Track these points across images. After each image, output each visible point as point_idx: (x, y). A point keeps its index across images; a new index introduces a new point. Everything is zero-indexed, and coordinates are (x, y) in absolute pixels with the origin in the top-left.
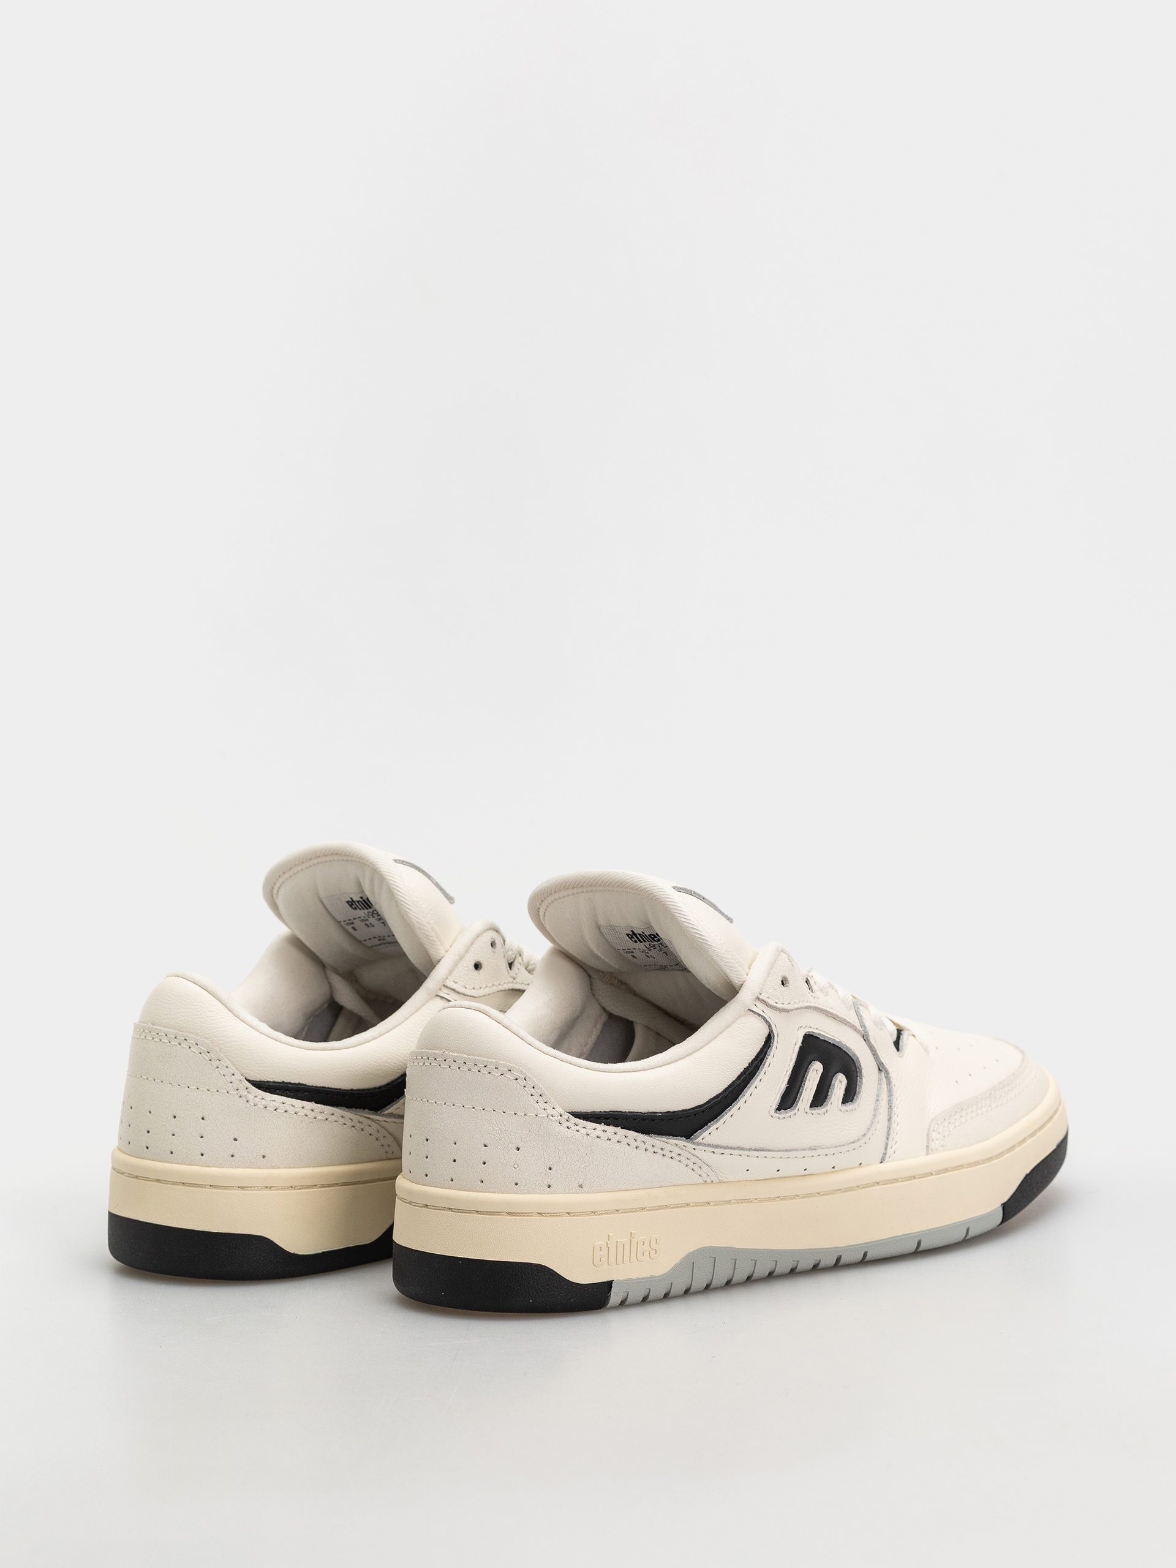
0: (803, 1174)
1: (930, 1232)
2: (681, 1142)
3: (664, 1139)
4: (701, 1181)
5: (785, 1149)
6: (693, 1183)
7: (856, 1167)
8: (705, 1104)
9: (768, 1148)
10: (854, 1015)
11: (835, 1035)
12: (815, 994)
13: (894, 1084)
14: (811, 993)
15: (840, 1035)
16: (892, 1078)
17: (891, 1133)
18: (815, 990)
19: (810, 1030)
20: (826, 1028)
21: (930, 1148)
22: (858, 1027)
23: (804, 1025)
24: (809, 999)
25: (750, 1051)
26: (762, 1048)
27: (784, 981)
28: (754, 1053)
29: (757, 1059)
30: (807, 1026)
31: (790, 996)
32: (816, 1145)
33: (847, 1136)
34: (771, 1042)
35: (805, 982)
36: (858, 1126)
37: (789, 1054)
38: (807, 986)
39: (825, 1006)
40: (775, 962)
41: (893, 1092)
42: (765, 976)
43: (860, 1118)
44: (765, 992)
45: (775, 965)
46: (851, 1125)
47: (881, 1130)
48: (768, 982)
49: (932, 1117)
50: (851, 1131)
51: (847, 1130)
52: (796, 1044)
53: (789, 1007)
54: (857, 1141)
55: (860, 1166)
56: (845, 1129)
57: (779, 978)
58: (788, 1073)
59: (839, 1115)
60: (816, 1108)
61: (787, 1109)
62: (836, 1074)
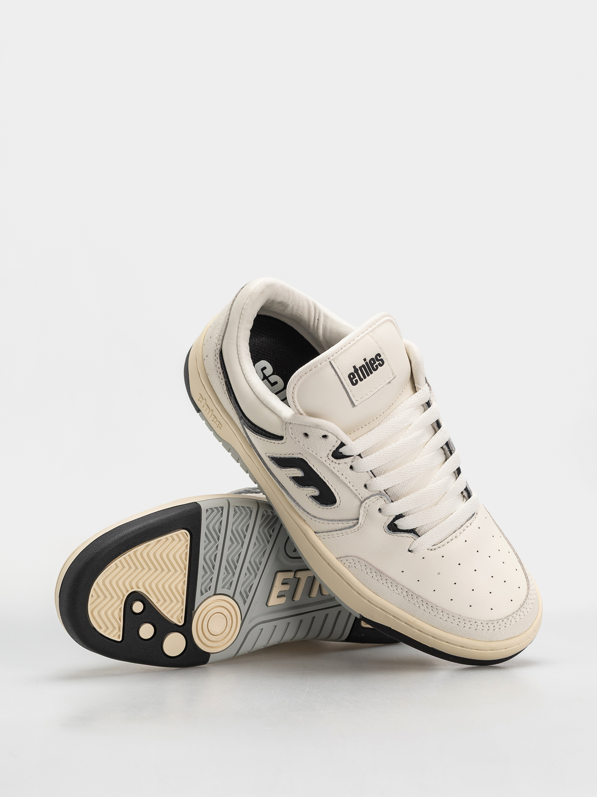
8: (247, 417)
10: (365, 493)
11: (328, 480)
12: (335, 460)
13: (358, 529)
14: (329, 456)
15: (333, 483)
16: (360, 527)
17: (329, 533)
18: (342, 461)
19: (308, 462)
20: (324, 473)
21: (341, 559)
22: (359, 497)
23: (303, 455)
24: (320, 455)
25: (272, 429)
26: (277, 435)
27: (306, 435)
28: (272, 432)
29: (272, 435)
30: (306, 458)
31: (303, 441)
32: (287, 489)
33: (304, 506)
34: (281, 440)
35: (330, 451)
36: (314, 511)
37: (286, 452)
38: (331, 453)
39: (334, 468)
40: (310, 426)
41: (352, 529)
42: (298, 423)
43: (319, 511)
44: (292, 426)
45: (308, 427)
46: (310, 507)
47: (327, 527)
48: (297, 426)
49: (360, 557)
50: (308, 508)
51: (306, 505)
52: (293, 454)
53: (298, 443)
54: (308, 513)
55: (304, 520)
56: (305, 503)
57: (304, 431)
58: (281, 455)
59: (306, 497)
60: (294, 481)
61: (277, 464)
62: (315, 487)
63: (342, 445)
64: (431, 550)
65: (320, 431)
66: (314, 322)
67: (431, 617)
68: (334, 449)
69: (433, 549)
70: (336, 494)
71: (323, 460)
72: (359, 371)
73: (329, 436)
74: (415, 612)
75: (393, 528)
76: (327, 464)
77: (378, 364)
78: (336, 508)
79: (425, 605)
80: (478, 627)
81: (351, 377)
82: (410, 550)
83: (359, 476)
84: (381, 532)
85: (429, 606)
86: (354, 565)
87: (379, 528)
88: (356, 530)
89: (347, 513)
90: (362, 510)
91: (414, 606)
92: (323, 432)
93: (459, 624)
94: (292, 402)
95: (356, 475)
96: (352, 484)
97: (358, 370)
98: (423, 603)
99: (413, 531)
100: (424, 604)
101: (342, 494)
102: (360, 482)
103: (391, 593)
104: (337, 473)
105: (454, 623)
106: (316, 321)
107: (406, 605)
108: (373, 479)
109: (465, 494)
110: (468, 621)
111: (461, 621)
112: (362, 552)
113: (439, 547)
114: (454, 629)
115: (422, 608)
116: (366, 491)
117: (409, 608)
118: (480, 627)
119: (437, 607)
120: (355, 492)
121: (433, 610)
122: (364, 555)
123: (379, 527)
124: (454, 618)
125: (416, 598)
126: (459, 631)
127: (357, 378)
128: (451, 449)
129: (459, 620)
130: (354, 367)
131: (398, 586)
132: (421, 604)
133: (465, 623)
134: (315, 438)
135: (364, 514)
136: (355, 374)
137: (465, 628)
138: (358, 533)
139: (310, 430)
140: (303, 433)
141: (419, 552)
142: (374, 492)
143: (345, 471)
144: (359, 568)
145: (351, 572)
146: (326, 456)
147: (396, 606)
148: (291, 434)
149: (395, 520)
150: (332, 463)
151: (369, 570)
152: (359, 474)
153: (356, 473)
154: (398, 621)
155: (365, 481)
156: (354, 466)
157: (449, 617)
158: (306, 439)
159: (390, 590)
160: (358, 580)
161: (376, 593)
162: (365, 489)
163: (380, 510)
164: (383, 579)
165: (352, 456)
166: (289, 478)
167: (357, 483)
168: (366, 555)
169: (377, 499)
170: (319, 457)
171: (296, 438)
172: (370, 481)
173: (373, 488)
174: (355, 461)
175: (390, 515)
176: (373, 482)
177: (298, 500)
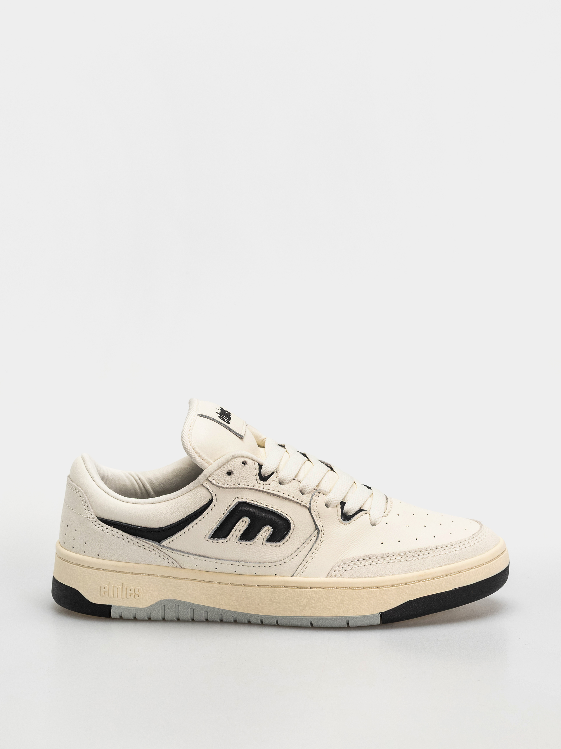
0: (234, 573)
1: (318, 618)
2: (155, 544)
3: (144, 540)
4: (169, 565)
5: (219, 558)
6: (164, 565)
7: (273, 576)
8: (165, 527)
9: (207, 556)
11: (271, 506)
12: (265, 483)
13: (322, 537)
14: (258, 481)
16: (323, 534)
17: (304, 562)
18: (270, 481)
21: (330, 574)
22: (303, 504)
23: (239, 497)
24: (252, 484)
25: (197, 505)
26: (204, 505)
27: (229, 473)
28: (199, 506)
29: (200, 510)
30: (242, 498)
31: (231, 481)
32: (242, 560)
33: (267, 559)
34: (212, 503)
35: (256, 475)
36: (278, 555)
37: (223, 511)
38: (258, 477)
39: (269, 490)
40: (227, 462)
41: (318, 541)
42: (216, 468)
43: (282, 551)
44: (213, 476)
45: (226, 464)
46: (272, 554)
47: (298, 560)
48: (217, 472)
49: (343, 559)
50: (271, 557)
51: (268, 556)
52: (230, 506)
53: (228, 486)
54: (274, 562)
55: (275, 575)
56: (266, 555)
57: (226, 471)
58: (220, 520)
59: (263, 547)
60: (244, 541)
61: (220, 538)
62: (265, 526)
63: (260, 466)
64: (387, 516)
65: (238, 460)
66: (138, 483)
67: (432, 559)
68: (257, 472)
69: (388, 513)
71: (256, 487)
73: (247, 461)
74: (418, 566)
75: (346, 517)
76: (261, 490)
78: (294, 533)
79: (421, 554)
82: (373, 523)
83: (291, 486)
84: (340, 527)
85: (424, 551)
86: (343, 570)
87: (336, 523)
88: (322, 539)
89: (304, 530)
90: (314, 515)
91: (414, 561)
92: (240, 459)
93: (456, 549)
95: (288, 487)
96: (291, 496)
98: (418, 553)
99: (361, 510)
101: (290, 512)
102: (296, 490)
103: (388, 566)
105: (452, 552)
106: (139, 481)
107: (407, 566)
108: (301, 482)
112: (341, 554)
114: (456, 556)
115: (420, 557)
117: (412, 566)
119: (430, 548)
120: (297, 501)
121: (429, 552)
125: (409, 554)
126: (460, 556)
129: (454, 546)
131: (389, 555)
132: (417, 555)
133: (459, 546)
134: (237, 469)
135: (318, 518)
137: (462, 549)
138: (325, 541)
139: (230, 465)
140: (226, 473)
141: (380, 522)
142: (311, 493)
143: (278, 487)
144: (349, 568)
145: (346, 577)
146: (256, 482)
147: (401, 573)
148: (218, 485)
149: (342, 508)
150: (265, 486)
151: (358, 563)
152: (290, 484)
153: (287, 485)
154: (412, 585)
155: (299, 488)
156: (282, 480)
157: (445, 549)
158: (232, 477)
159: (386, 564)
160: (357, 577)
161: (378, 576)
162: (303, 495)
163: (327, 506)
164: (373, 560)
165: (273, 473)
166: (239, 542)
167: (294, 493)
168: (345, 554)
169: (317, 496)
170: (252, 487)
171: (223, 483)
172: (301, 485)
173: (308, 490)
174: (280, 476)
175: (336, 504)
176: (305, 485)
177: (258, 558)
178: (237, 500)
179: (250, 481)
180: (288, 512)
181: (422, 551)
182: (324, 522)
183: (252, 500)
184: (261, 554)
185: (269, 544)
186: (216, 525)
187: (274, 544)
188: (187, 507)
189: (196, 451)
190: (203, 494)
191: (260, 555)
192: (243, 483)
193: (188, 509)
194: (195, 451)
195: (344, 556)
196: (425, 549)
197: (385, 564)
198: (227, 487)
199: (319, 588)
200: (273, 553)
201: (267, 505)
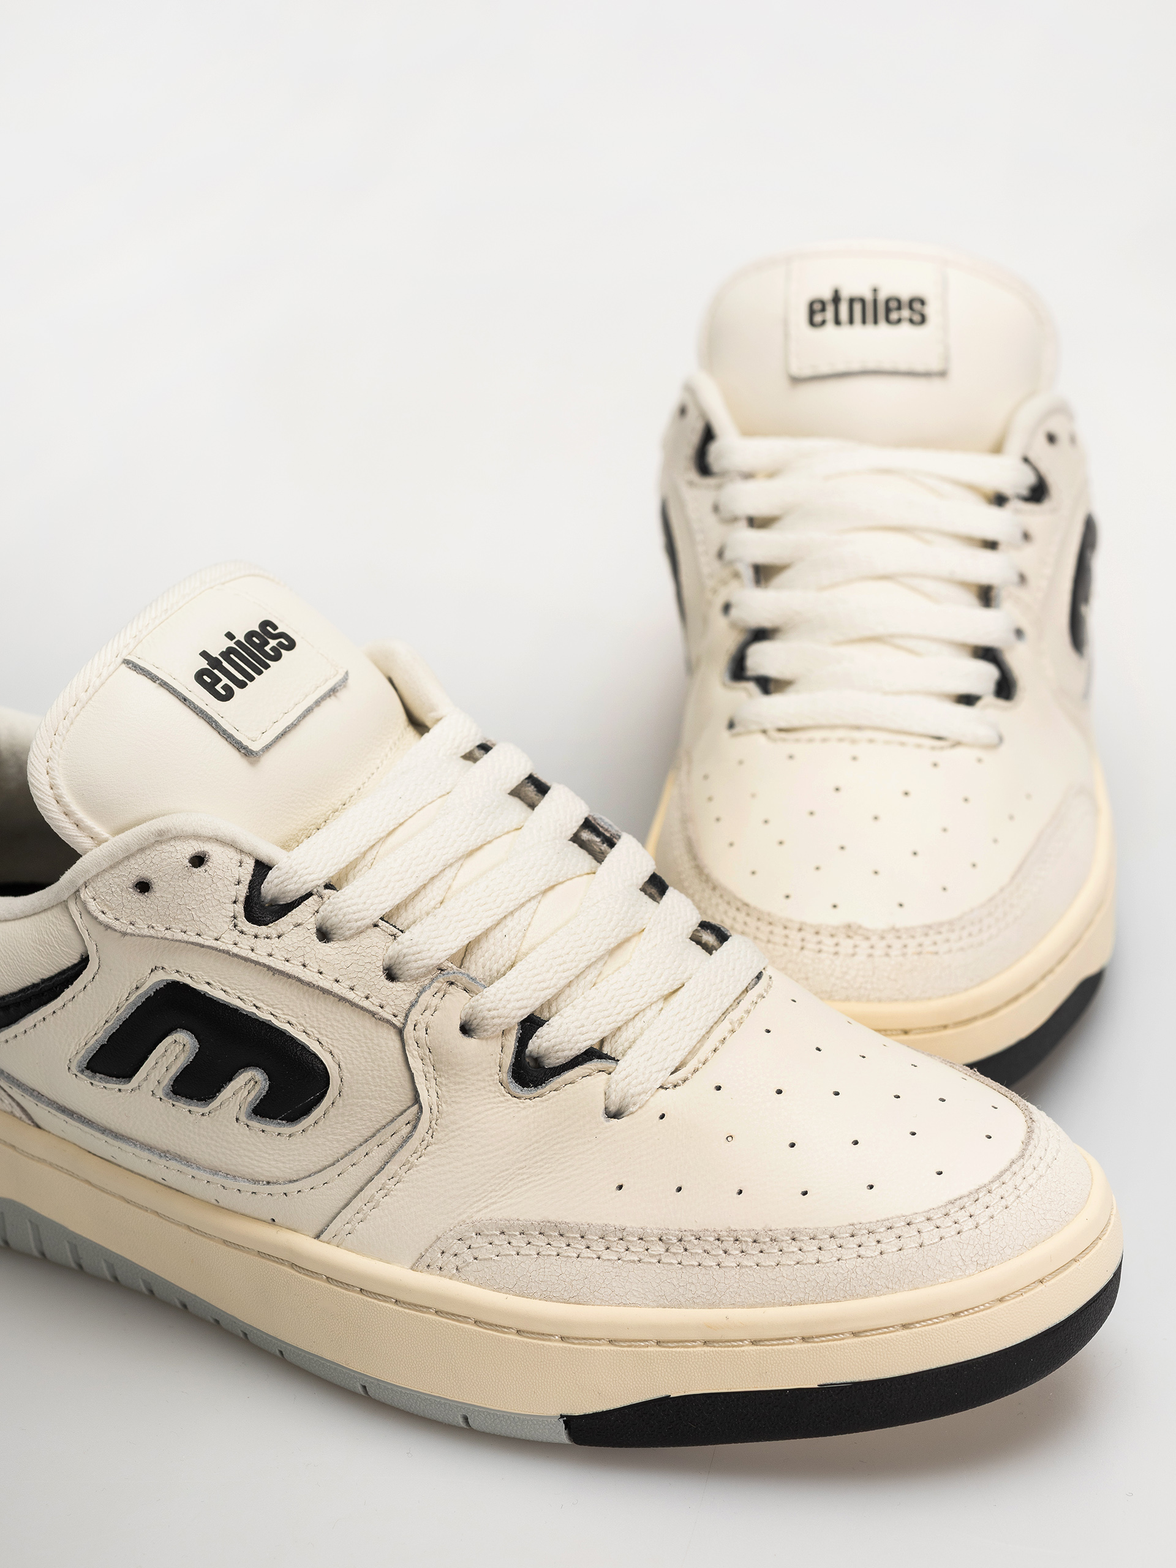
0: (162, 1183)
1: (379, 1384)
7: (265, 1223)
10: (399, 994)
11: (271, 1009)
12: (262, 930)
13: (430, 1132)
14: (240, 924)
15: (290, 1013)
16: (434, 1122)
17: (357, 1204)
18: (284, 923)
19: (188, 981)
20: (248, 992)
21: (427, 1260)
22: (386, 1014)
23: (165, 966)
24: (211, 933)
25: (48, 964)
26: (68, 967)
27: (143, 887)
28: (52, 969)
29: (54, 981)
30: (178, 972)
31: (142, 913)
32: (178, 1153)
33: (248, 1167)
34: (85, 967)
35: (235, 902)
36: (284, 1163)
37: (116, 1000)
38: (240, 908)
39: (270, 955)
40: (142, 850)
41: (414, 1142)
42: (105, 865)
43: (296, 1152)
44: (93, 888)
45: (138, 856)
46: (266, 1155)
47: (340, 1187)
48: (107, 876)
49: (476, 1217)
50: (260, 1164)
51: (252, 1159)
52: (137, 988)
53: (130, 929)
54: (268, 1183)
55: (271, 1221)
56: (246, 1156)
57: (131, 878)
58: (107, 1025)
59: (238, 1129)
60: (184, 1098)
61: (113, 1077)
62: (247, 1067)
63: (262, 868)
64: (675, 1086)
65: (178, 848)
67: (770, 1275)
68: (243, 891)
70: (314, 1047)
71: (226, 944)
72: (225, 664)
73: (210, 853)
74: (714, 1291)
75: (530, 1074)
76: (243, 953)
77: (277, 645)
78: (340, 1102)
79: (734, 1249)
80: (924, 1235)
81: (206, 679)
82: (613, 1109)
83: (355, 949)
84: (501, 1102)
85: (746, 1242)
86: (468, 1256)
87: (490, 1091)
88: (428, 1137)
89: (375, 1099)
90: (413, 1056)
91: (704, 1271)
92: (185, 847)
93: (862, 1251)
94: (63, 817)
95: (346, 951)
96: (346, 983)
97: (222, 662)
98: (725, 1245)
99: (591, 1054)
100: (729, 1244)
101: (331, 1036)
102: (368, 966)
103: (614, 1270)
104: (287, 968)
105: (844, 1257)
107: (675, 1283)
108: (398, 939)
109: (708, 938)
110: (883, 1229)
111: (864, 1239)
112: (475, 1199)
113: (695, 1071)
114: (854, 1276)
115: (729, 1262)
116: (399, 989)
117: (693, 1287)
118: (930, 1235)
119: (770, 1233)
120: (366, 1004)
121: (764, 1247)
122: (484, 1205)
123: (488, 1089)
124: (839, 1242)
125: (696, 1242)
126: (873, 1276)
127: (225, 681)
128: (608, 835)
129: (857, 1240)
130: (205, 654)
131: (625, 1234)
132: (721, 1252)
133: (878, 1242)
134: (169, 878)
135: (426, 1069)
136: (216, 671)
137: (884, 1256)
138: (437, 1146)
139: (148, 862)
140: (131, 885)
141: (640, 1108)
142: (423, 979)
143: (308, 950)
144: (488, 1251)
145: (472, 1279)
146: (231, 926)
147: (651, 1304)
148: (102, 917)
149: (523, 1041)
150: (260, 943)
151: (519, 1241)
152: (352, 942)
153: (343, 944)
154: (676, 1352)
155: (381, 957)
156: (328, 924)
157: (822, 1244)
158: (149, 901)
159: (609, 1263)
160: (504, 1291)
161: (573, 1300)
162: (391, 984)
163: (466, 1029)
164: (570, 1241)
165: (309, 895)
166: (166, 1099)
167: (360, 975)
168: (490, 1201)
169: (440, 995)
170: (212, 943)
171: (118, 916)
172: (394, 949)
173: (414, 966)
174: (326, 909)
175: (504, 1027)
176: (405, 951)
177: (224, 1159)
178: (161, 977)
179: (208, 923)
180: (326, 1036)
181: (741, 1242)
182: (444, 1082)
183: (208, 984)
184: (230, 1150)
185: (256, 1124)
186: (96, 1037)
187: (273, 1128)
188: (23, 962)
189: (58, 796)
190: (64, 934)
191: (228, 1152)
192: (180, 925)
193: (26, 968)
194: (55, 794)
195: (486, 1207)
196: (753, 1233)
197: (606, 1263)
198: (129, 931)
199: (385, 1298)
200: (266, 1153)
201: (255, 1005)
